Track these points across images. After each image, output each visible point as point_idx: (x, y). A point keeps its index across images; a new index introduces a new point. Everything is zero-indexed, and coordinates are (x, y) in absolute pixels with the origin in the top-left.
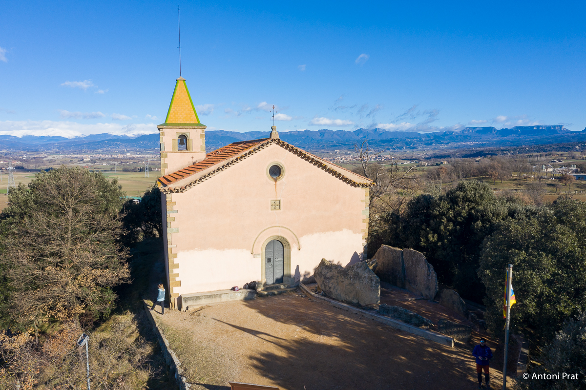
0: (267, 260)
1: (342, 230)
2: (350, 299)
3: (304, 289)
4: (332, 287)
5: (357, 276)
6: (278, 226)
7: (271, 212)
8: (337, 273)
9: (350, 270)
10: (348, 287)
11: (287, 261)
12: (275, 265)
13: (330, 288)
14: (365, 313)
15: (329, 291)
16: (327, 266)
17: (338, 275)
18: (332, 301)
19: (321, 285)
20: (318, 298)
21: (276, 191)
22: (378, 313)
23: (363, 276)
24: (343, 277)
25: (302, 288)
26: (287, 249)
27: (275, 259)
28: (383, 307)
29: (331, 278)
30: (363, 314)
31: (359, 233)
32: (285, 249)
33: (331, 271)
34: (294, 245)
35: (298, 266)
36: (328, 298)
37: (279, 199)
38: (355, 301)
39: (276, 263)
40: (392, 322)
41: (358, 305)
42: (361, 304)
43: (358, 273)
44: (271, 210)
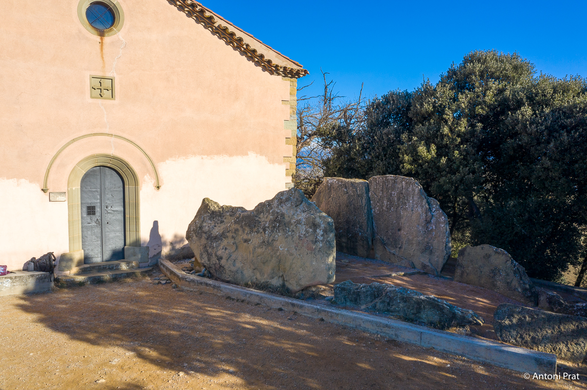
0: (85, 209)
1: (247, 154)
2: (262, 279)
3: (167, 268)
4: (225, 256)
5: (280, 222)
6: (108, 135)
7: (91, 101)
8: (236, 222)
9: (262, 212)
10: (260, 250)
11: (133, 211)
12: (105, 222)
13: (220, 258)
14: (301, 307)
15: (218, 266)
16: (213, 212)
17: (237, 226)
18: (223, 286)
19: (201, 255)
20: (193, 281)
21: (103, 58)
22: (332, 303)
23: (293, 221)
24: (247, 229)
25: (164, 266)
26: (132, 187)
27: (104, 208)
28: (343, 289)
29: (223, 235)
30: (296, 309)
31: (280, 163)
32: (127, 187)
33: (222, 222)
34: (147, 177)
35: (156, 224)
36: (216, 279)
37: (109, 75)
38: (276, 282)
39: (108, 217)
40: (371, 322)
41: (284, 291)
42: (290, 287)
43: (283, 215)
44: (92, 97)
